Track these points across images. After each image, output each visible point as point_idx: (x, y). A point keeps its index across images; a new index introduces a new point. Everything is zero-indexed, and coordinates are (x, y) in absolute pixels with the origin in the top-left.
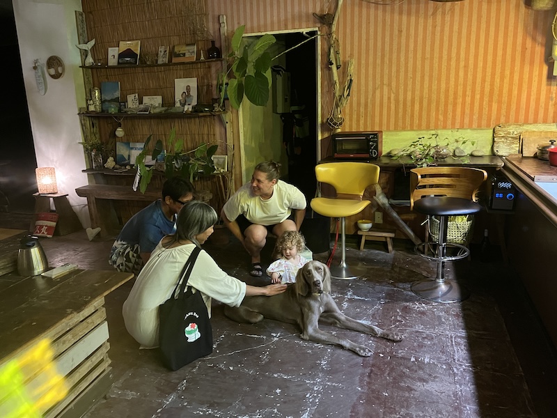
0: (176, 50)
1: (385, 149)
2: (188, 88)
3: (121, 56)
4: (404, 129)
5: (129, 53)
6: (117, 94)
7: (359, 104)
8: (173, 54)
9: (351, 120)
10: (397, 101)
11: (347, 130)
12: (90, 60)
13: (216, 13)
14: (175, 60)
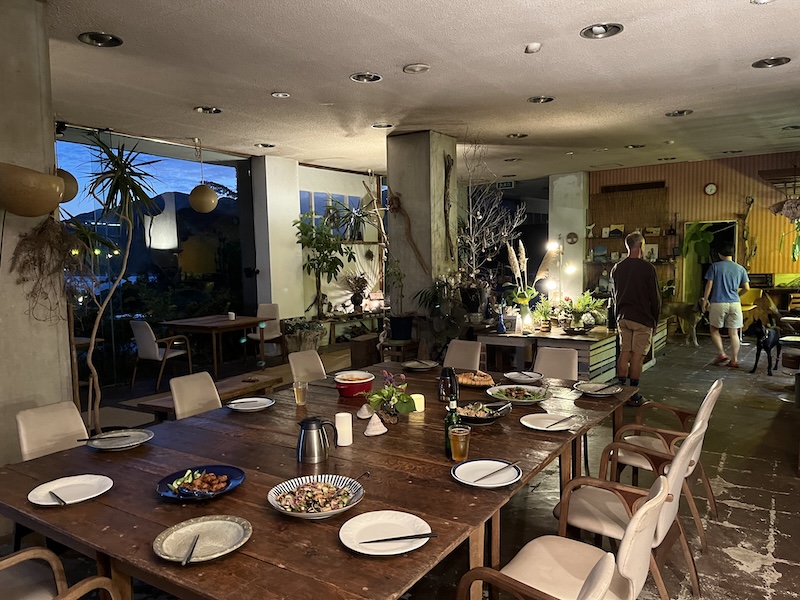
0: (647, 230)
1: (776, 283)
2: (652, 250)
3: (610, 232)
4: (788, 272)
5: (616, 231)
6: (605, 252)
7: (761, 259)
9: (756, 267)
10: (784, 258)
11: (753, 272)
12: (591, 235)
13: (674, 212)
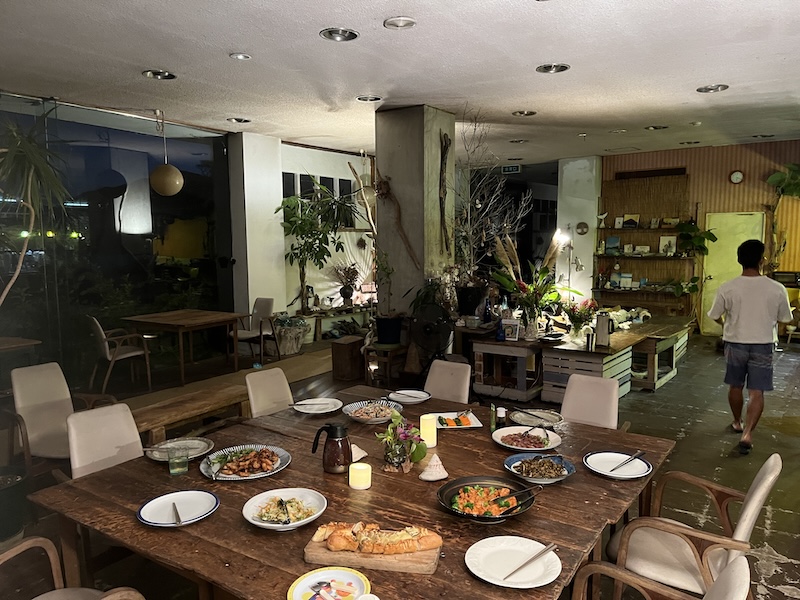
0: (665, 220)
2: (670, 242)
3: (624, 223)
5: (631, 222)
6: (618, 244)
7: (790, 255)
8: (662, 222)
9: (784, 264)
11: (781, 270)
13: (695, 201)
14: (663, 226)
